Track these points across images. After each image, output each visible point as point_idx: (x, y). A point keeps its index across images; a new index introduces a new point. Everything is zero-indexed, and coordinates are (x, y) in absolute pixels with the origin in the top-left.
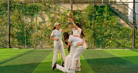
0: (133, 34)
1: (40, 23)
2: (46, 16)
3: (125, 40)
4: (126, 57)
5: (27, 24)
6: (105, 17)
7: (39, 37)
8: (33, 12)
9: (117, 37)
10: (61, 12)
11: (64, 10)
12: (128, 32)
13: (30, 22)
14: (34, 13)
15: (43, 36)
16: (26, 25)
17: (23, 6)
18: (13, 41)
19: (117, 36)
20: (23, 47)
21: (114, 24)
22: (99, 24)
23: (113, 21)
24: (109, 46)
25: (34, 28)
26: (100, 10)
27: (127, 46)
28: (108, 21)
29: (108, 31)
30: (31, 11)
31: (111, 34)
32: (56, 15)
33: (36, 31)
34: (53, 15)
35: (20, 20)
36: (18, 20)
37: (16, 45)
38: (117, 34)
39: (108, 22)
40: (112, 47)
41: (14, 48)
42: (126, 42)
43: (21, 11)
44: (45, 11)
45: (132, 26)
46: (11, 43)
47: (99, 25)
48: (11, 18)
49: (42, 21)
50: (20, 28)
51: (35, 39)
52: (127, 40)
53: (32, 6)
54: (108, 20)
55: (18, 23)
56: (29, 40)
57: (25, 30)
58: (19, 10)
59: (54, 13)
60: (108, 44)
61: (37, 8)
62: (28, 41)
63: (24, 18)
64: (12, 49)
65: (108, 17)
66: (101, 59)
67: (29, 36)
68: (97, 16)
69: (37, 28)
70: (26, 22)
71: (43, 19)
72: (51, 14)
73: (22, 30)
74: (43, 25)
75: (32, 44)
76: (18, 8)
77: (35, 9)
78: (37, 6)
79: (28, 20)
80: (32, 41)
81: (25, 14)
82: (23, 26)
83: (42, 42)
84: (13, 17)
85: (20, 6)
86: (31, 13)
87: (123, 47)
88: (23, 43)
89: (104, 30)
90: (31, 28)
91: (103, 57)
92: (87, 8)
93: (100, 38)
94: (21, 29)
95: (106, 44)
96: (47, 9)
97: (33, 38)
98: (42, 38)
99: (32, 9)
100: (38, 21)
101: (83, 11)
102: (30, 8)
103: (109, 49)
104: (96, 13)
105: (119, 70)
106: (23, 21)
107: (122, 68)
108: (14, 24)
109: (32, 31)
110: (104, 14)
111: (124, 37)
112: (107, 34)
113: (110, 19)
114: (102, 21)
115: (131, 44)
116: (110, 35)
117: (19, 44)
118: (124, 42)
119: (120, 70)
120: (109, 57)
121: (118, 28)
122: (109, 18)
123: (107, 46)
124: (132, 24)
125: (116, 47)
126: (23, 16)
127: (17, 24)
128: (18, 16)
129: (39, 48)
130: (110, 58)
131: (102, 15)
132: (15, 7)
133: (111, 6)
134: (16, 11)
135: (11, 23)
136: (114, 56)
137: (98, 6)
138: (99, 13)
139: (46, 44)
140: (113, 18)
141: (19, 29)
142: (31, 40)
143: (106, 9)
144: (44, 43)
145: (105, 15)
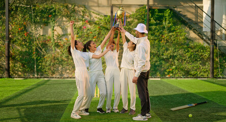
0: (210, 55)
1: (60, 37)
2: (68, 25)
3: (197, 65)
4: (203, 92)
5: (38, 38)
6: (166, 27)
7: (58, 59)
8: (48, 18)
9: (185, 60)
10: (93, 19)
11: (98, 15)
12: (202, 51)
13: (43, 36)
14: (48, 20)
15: (64, 57)
16: (36, 41)
17: (30, 8)
18: (15, 66)
19: (185, 58)
20: (31, 76)
21: (179, 39)
22: (156, 38)
23: (179, 34)
24: (171, 75)
25: (49, 44)
26: (157, 15)
27: (201, 74)
28: (170, 34)
29: (171, 49)
30: (43, 16)
31: (175, 54)
32: (86, 23)
33: (53, 49)
34: (80, 24)
35: (25, 32)
36: (22, 31)
37: (20, 73)
38: (184, 55)
39: (171, 36)
40: (177, 76)
41: (16, 77)
42: (199, 68)
43: (27, 16)
44: (68, 17)
45: (209, 42)
46: (11, 69)
47: (156, 40)
48: (10, 29)
49: (63, 34)
50: (25, 45)
51: (52, 63)
52: (200, 64)
53: (46, 9)
54: (170, 32)
55: (22, 37)
56: (40, 64)
57: (34, 48)
58: (25, 15)
59: (83, 21)
60: (171, 70)
61: (55, 11)
62: (40, 67)
63: (32, 29)
64: (13, 79)
65: (171, 27)
66: (164, 96)
67: (41, 58)
68: (152, 25)
69: (54, 45)
70: (36, 34)
71: (64, 30)
72: (78, 22)
73: (30, 47)
74: (64, 39)
75: (46, 71)
76: (22, 11)
77: (51, 13)
78: (53, 8)
79: (38, 32)
80: (47, 66)
81: (34, 22)
82: (32, 41)
83: (63, 68)
84: (13, 27)
85: (26, 8)
86: (44, 20)
87: (195, 76)
88: (31, 70)
89: (164, 49)
90: (45, 45)
91: (166, 93)
92: (136, 12)
93: (157, 61)
94: (27, 47)
95: (168, 70)
96: (70, 14)
97: (47, 61)
98: (62, 60)
99: (45, 13)
100: (56, 33)
101: (130, 17)
102: (42, 12)
103: (172, 79)
104: (152, 21)
105: (201, 116)
106: (31, 33)
107: (204, 112)
108: (15, 39)
109: (45, 50)
110: (164, 23)
111: (196, 60)
112: (169, 55)
113: (174, 31)
114: (161, 33)
115: (207, 71)
116: (173, 57)
117: (24, 72)
118: (195, 68)
119: (203, 117)
120: (176, 93)
121: (187, 45)
122: (172, 29)
123: (168, 74)
124: (208, 38)
125: (183, 75)
126: (30, 25)
127: (21, 39)
128: (22, 24)
129: (58, 78)
130: (179, 94)
131: (160, 23)
132: (18, 9)
133: (176, 9)
134: (20, 17)
135: (10, 36)
136: (183, 91)
137: (154, 10)
138: (155, 21)
139: (68, 71)
140: (179, 29)
141: (25, 47)
142: (43, 64)
143: (167, 15)
144: (66, 70)
145: (166, 24)
